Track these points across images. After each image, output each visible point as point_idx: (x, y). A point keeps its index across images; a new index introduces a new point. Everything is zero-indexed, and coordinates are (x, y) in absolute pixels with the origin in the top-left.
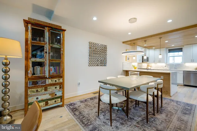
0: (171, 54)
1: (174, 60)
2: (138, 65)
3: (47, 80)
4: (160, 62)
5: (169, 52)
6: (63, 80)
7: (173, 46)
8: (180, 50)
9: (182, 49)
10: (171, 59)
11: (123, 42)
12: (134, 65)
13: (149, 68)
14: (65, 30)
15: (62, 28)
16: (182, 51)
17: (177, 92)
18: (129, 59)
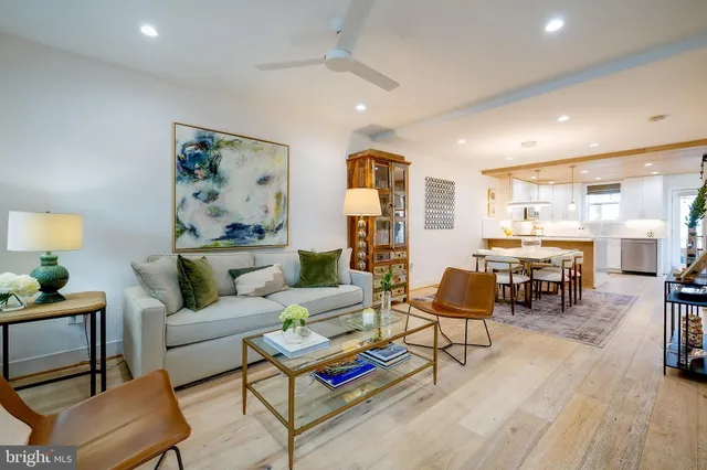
0: (594, 198)
1: (600, 211)
2: (513, 226)
3: (392, 253)
4: (566, 217)
5: (588, 193)
6: (408, 254)
7: (598, 180)
8: (615, 188)
9: (618, 185)
10: (593, 209)
11: (484, 172)
12: (505, 227)
13: (538, 232)
14: (409, 164)
15: (406, 160)
16: (619, 191)
17: (606, 283)
18: (494, 212)
